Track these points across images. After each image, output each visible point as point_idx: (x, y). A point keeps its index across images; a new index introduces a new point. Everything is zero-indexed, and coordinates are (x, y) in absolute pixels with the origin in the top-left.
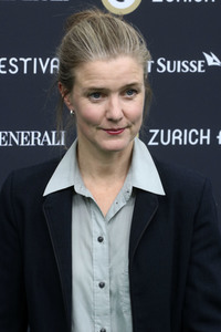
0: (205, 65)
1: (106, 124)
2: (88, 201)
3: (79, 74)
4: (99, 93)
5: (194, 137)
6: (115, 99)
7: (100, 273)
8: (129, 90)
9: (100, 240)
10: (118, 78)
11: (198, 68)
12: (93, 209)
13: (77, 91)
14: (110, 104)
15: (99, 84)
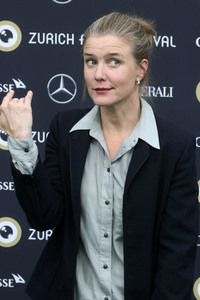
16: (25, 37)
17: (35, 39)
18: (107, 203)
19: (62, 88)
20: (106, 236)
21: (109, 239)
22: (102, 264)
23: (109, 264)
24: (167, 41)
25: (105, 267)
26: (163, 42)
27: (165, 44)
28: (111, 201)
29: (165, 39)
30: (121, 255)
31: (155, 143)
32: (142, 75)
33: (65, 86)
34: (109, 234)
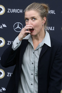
16: (6, 10)
17: (10, 11)
18: (33, 64)
19: (18, 27)
20: (32, 74)
21: (33, 75)
22: (31, 83)
23: (33, 84)
24: (52, 12)
25: (32, 84)
26: (51, 12)
27: (52, 13)
28: (34, 63)
29: (52, 11)
30: (37, 81)
31: (49, 45)
32: (44, 22)
33: (19, 26)
34: (33, 74)
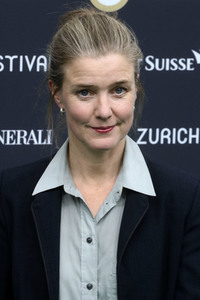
0: (194, 64)
1: (94, 123)
2: (77, 201)
3: (68, 71)
4: (87, 91)
5: (183, 136)
6: (104, 97)
7: (88, 274)
8: (118, 88)
9: (89, 241)
10: (107, 75)
11: (187, 66)
12: (82, 210)
13: (67, 88)
14: (99, 102)
15: (87, 81)
